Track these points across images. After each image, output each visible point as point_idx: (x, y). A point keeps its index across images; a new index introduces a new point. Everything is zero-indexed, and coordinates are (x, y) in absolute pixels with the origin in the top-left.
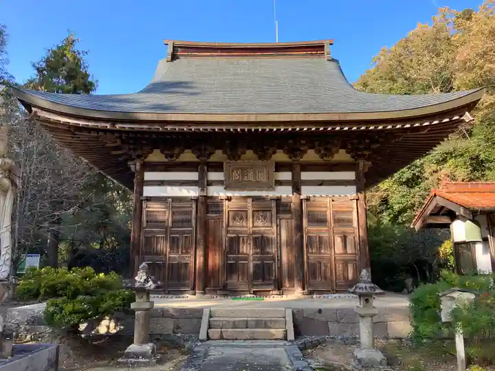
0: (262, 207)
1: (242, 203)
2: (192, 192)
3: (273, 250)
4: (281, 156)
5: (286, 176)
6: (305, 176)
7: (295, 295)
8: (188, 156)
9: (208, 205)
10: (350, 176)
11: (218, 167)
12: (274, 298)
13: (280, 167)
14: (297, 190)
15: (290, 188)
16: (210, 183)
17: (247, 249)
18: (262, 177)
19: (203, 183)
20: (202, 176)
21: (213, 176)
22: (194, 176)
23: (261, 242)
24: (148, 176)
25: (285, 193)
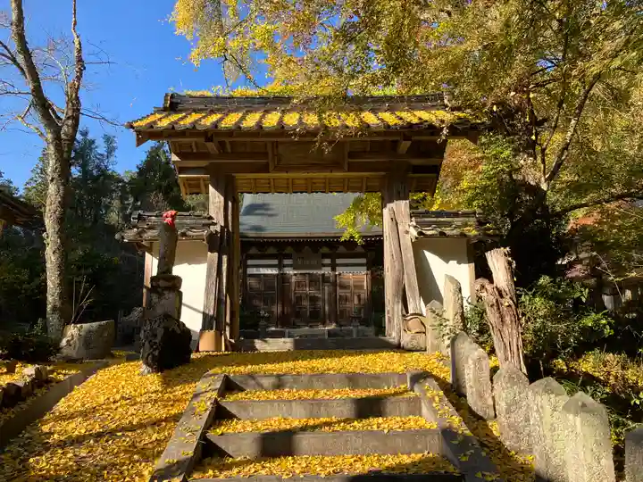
0: (314, 281)
1: (300, 278)
2: (274, 272)
3: (320, 303)
4: (325, 250)
5: (328, 261)
6: (338, 261)
7: (333, 326)
8: (272, 250)
9: (283, 278)
10: (364, 261)
11: (289, 256)
12: (321, 328)
13: (325, 256)
14: (334, 269)
15: (330, 268)
16: (285, 266)
17: (306, 303)
18: (314, 262)
19: (280, 266)
20: (280, 262)
21: (286, 262)
22: (275, 262)
23: (313, 299)
24: (250, 262)
25: (327, 271)
